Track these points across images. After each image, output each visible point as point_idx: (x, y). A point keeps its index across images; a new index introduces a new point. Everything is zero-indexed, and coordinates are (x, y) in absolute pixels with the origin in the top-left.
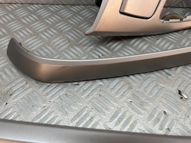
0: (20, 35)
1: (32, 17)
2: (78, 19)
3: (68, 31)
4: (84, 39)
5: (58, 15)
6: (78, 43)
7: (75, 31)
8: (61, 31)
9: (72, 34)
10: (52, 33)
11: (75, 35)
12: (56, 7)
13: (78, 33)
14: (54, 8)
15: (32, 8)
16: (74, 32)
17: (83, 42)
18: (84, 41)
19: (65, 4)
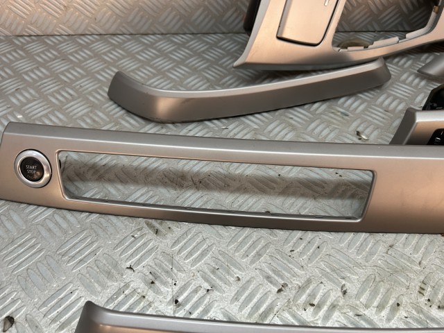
0: (139, 75)
1: (150, 51)
2: (216, 53)
3: (205, 68)
4: (228, 78)
5: (188, 48)
6: (221, 83)
7: (215, 68)
8: (196, 69)
9: (210, 72)
10: (183, 72)
11: (216, 73)
12: (182, 38)
13: (219, 70)
14: (180, 38)
15: (148, 40)
16: (214, 70)
17: (227, 82)
18: (229, 80)
19: (195, 32)
